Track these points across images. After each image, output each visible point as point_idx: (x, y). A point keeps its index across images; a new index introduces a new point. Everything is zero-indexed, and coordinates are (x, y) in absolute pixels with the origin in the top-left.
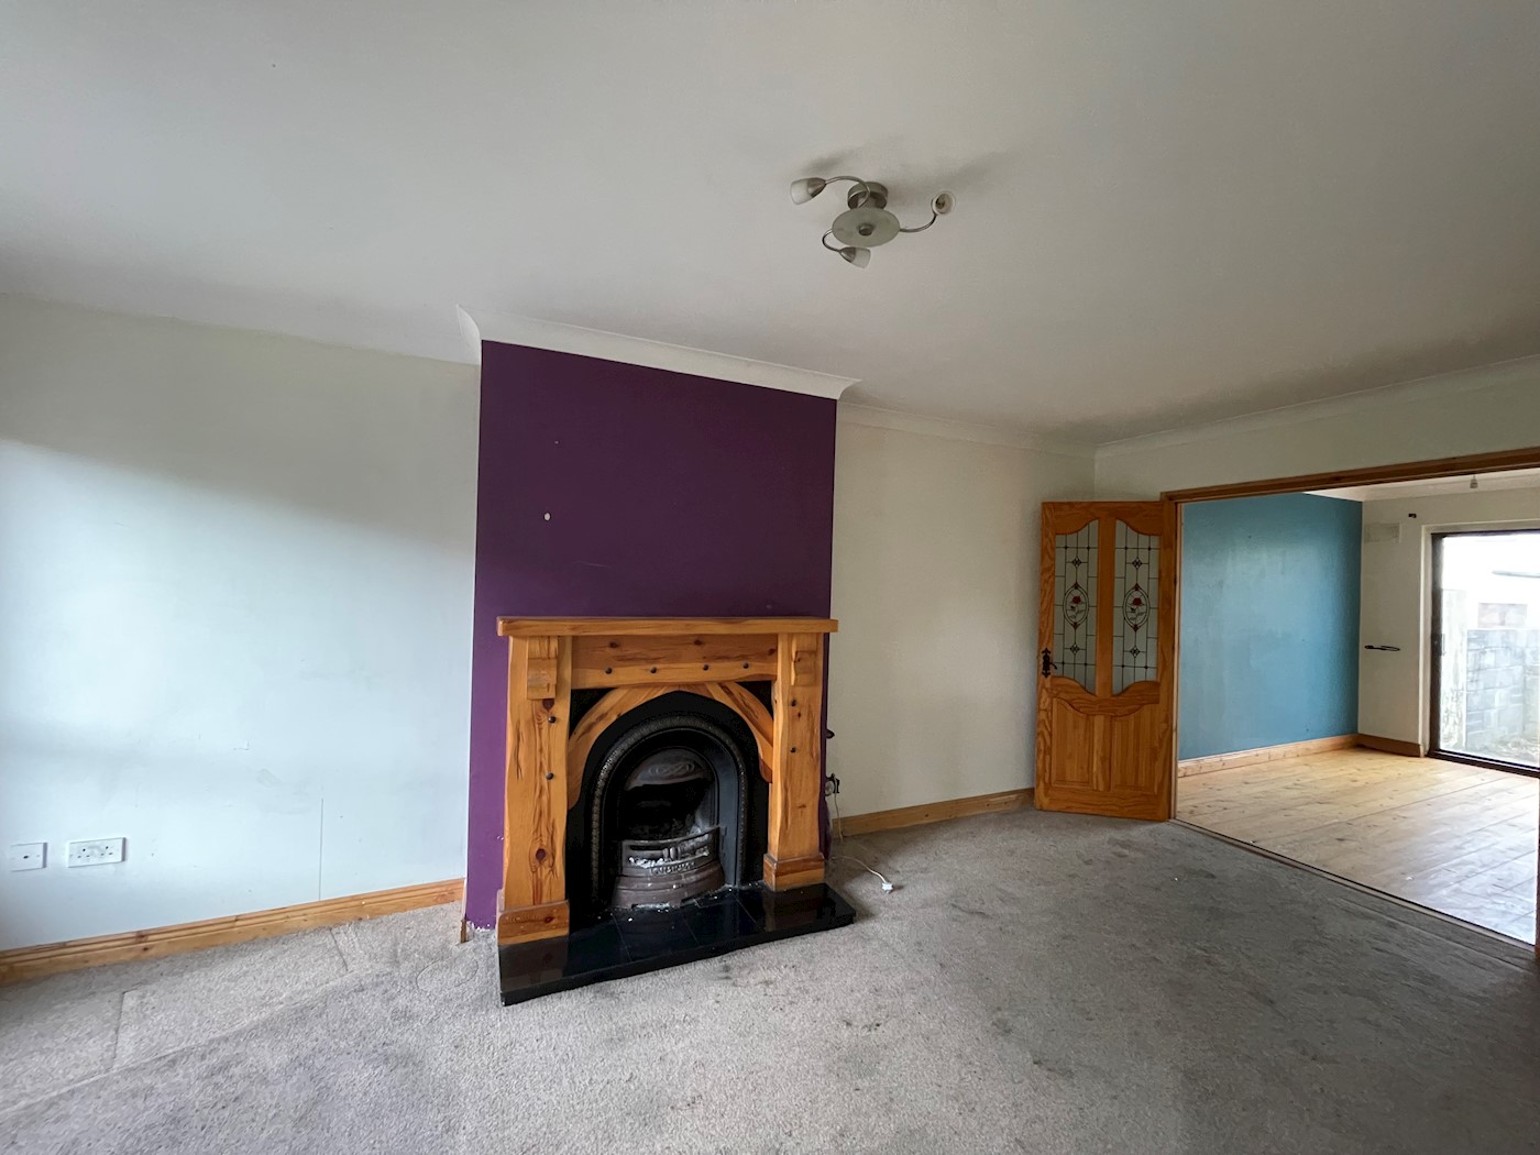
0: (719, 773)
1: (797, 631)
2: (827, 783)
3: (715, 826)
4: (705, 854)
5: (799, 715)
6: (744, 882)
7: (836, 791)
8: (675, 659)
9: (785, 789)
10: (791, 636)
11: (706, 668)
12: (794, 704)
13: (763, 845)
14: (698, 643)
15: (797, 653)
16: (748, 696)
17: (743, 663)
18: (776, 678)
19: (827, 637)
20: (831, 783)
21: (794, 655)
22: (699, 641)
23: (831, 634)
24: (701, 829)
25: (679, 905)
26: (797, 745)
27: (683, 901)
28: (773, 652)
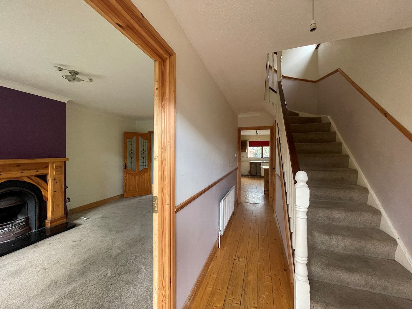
0: (27, 201)
1: (56, 161)
2: (66, 200)
3: (27, 216)
4: (23, 224)
5: (57, 182)
6: (38, 229)
7: (69, 201)
8: (9, 171)
9: (53, 201)
10: (53, 163)
11: (22, 173)
12: (55, 180)
13: (45, 217)
14: (18, 166)
15: (55, 167)
16: (38, 179)
17: (36, 171)
18: (48, 174)
19: (65, 162)
20: (68, 199)
21: (54, 167)
22: (18, 165)
24: (20, 219)
25: (14, 239)
26: (56, 190)
27: (16, 238)
28: (47, 167)
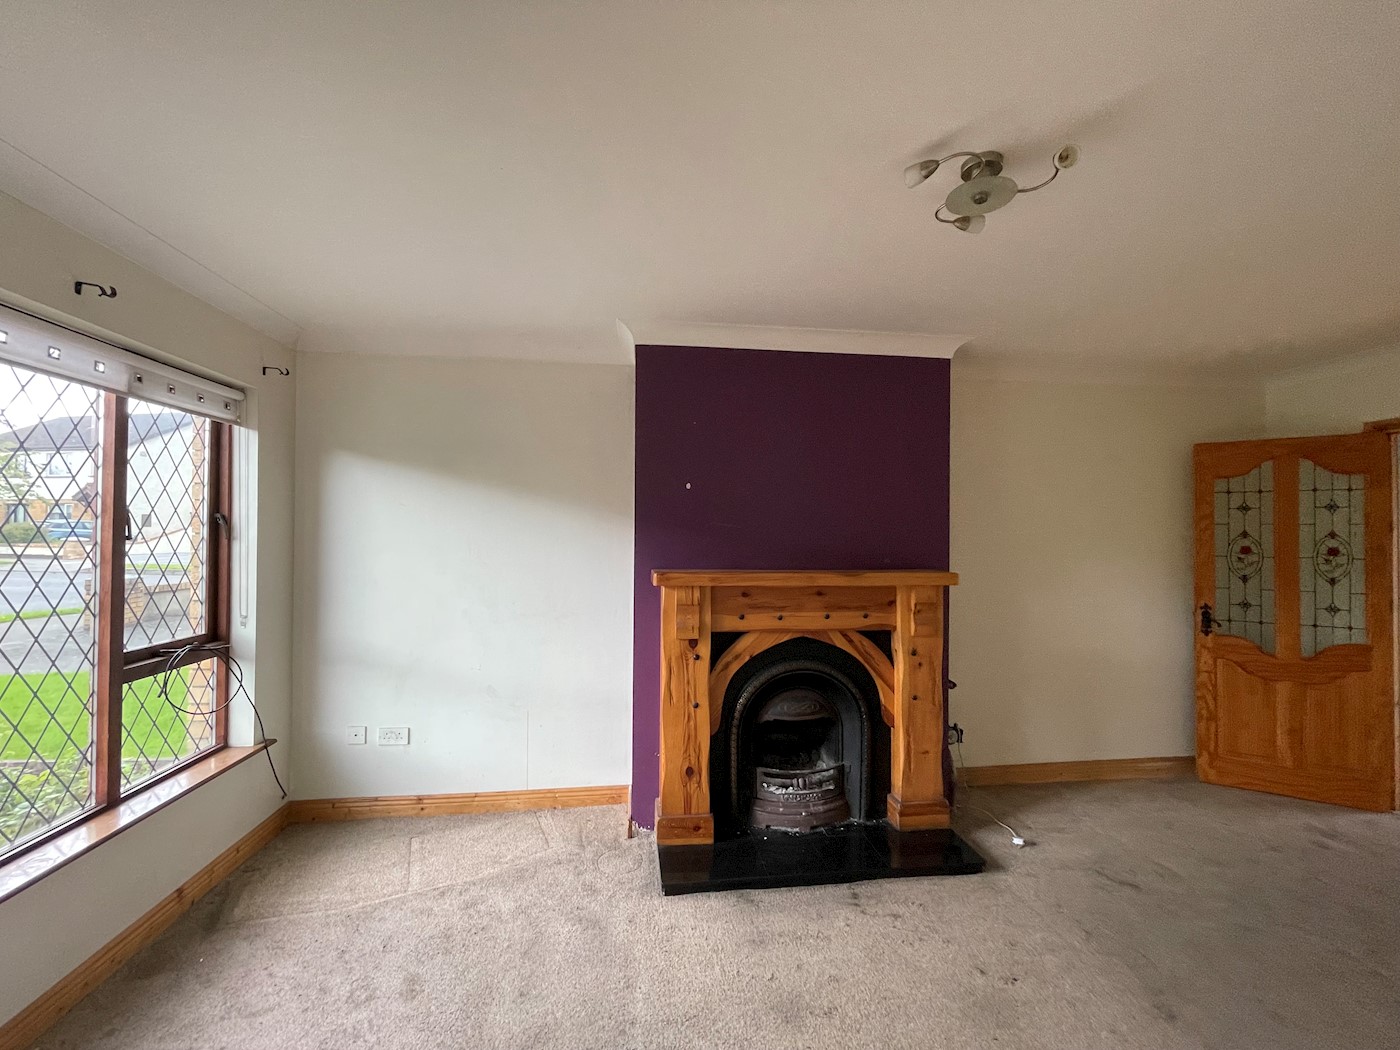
0: (843, 717)
1: (918, 583)
2: (951, 733)
3: (840, 763)
4: (831, 787)
5: (920, 664)
6: (869, 816)
7: (960, 740)
8: (800, 608)
9: (907, 733)
10: (910, 588)
11: (827, 617)
12: (914, 653)
13: (887, 786)
14: (820, 594)
15: (916, 605)
16: (867, 643)
17: (863, 613)
18: (895, 628)
19: (946, 590)
20: (954, 732)
21: (913, 608)
22: (820, 592)
23: (952, 588)
24: (826, 764)
25: (808, 831)
26: (919, 693)
27: (813, 828)
28: (892, 603)
